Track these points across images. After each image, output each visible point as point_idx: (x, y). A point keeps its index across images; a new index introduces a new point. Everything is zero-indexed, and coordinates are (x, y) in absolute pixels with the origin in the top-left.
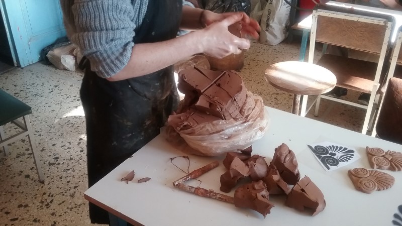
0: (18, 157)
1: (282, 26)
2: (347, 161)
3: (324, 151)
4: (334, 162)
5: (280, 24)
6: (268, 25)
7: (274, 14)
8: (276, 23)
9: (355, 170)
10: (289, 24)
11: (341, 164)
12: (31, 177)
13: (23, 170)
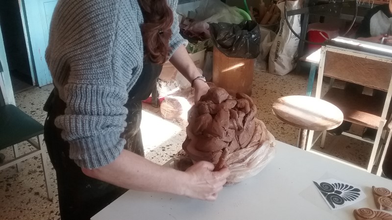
0: (29, 174)
1: (290, 57)
2: (353, 200)
3: (329, 188)
4: (340, 201)
5: (289, 56)
6: (277, 56)
7: (283, 46)
8: (284, 55)
9: (360, 210)
10: (297, 56)
11: (347, 204)
12: (41, 195)
13: (33, 187)
